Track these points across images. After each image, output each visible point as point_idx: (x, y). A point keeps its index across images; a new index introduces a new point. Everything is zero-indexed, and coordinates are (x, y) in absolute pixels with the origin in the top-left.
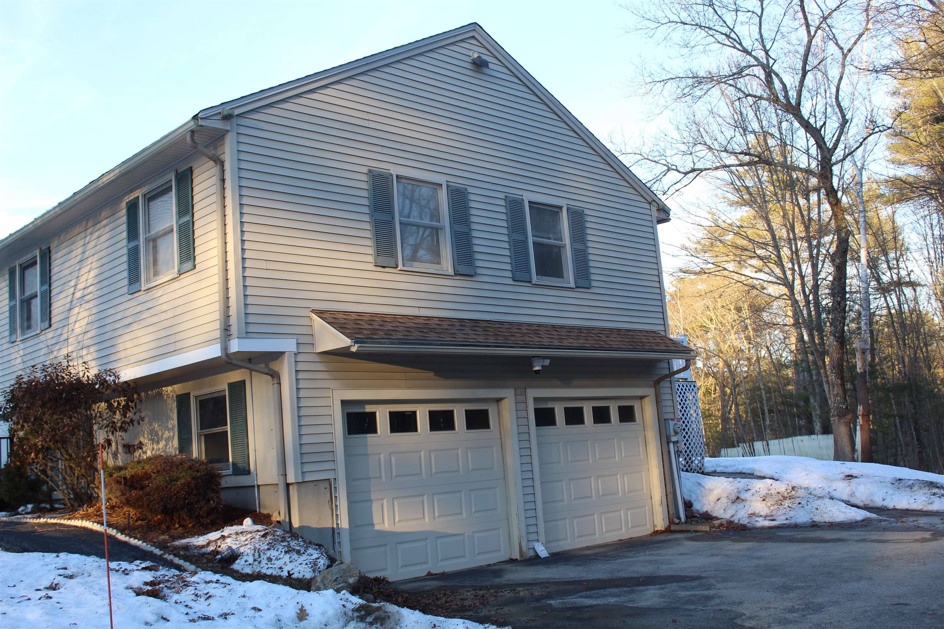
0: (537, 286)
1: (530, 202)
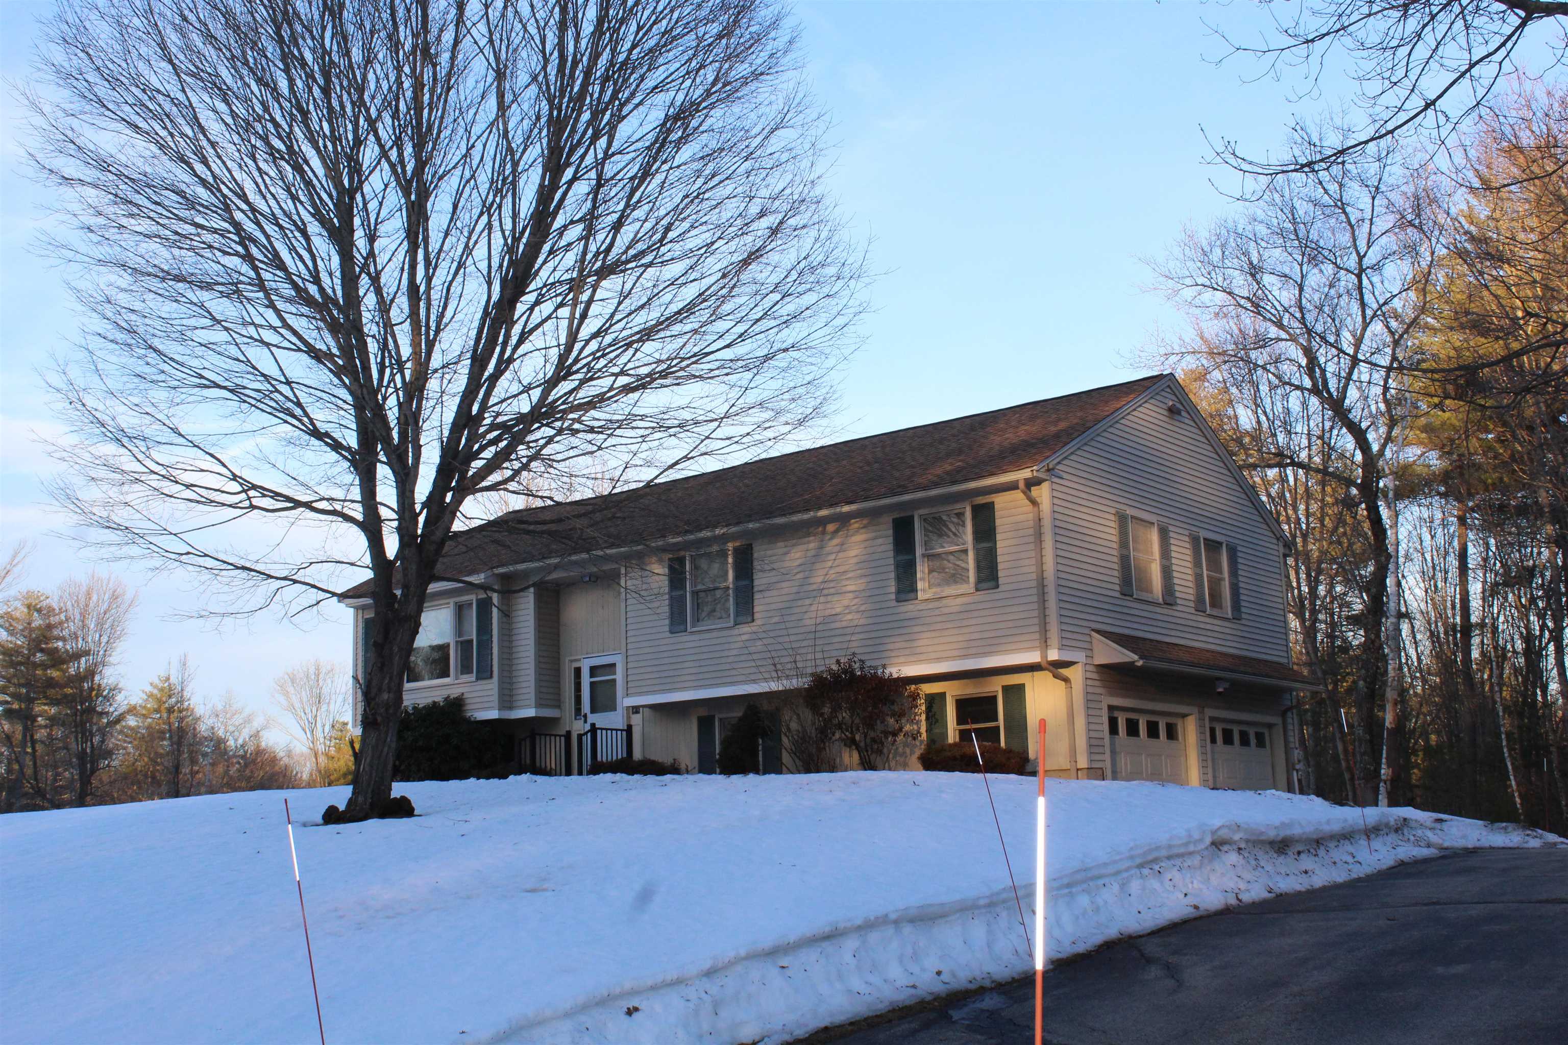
0: (1210, 616)
1: (1205, 539)
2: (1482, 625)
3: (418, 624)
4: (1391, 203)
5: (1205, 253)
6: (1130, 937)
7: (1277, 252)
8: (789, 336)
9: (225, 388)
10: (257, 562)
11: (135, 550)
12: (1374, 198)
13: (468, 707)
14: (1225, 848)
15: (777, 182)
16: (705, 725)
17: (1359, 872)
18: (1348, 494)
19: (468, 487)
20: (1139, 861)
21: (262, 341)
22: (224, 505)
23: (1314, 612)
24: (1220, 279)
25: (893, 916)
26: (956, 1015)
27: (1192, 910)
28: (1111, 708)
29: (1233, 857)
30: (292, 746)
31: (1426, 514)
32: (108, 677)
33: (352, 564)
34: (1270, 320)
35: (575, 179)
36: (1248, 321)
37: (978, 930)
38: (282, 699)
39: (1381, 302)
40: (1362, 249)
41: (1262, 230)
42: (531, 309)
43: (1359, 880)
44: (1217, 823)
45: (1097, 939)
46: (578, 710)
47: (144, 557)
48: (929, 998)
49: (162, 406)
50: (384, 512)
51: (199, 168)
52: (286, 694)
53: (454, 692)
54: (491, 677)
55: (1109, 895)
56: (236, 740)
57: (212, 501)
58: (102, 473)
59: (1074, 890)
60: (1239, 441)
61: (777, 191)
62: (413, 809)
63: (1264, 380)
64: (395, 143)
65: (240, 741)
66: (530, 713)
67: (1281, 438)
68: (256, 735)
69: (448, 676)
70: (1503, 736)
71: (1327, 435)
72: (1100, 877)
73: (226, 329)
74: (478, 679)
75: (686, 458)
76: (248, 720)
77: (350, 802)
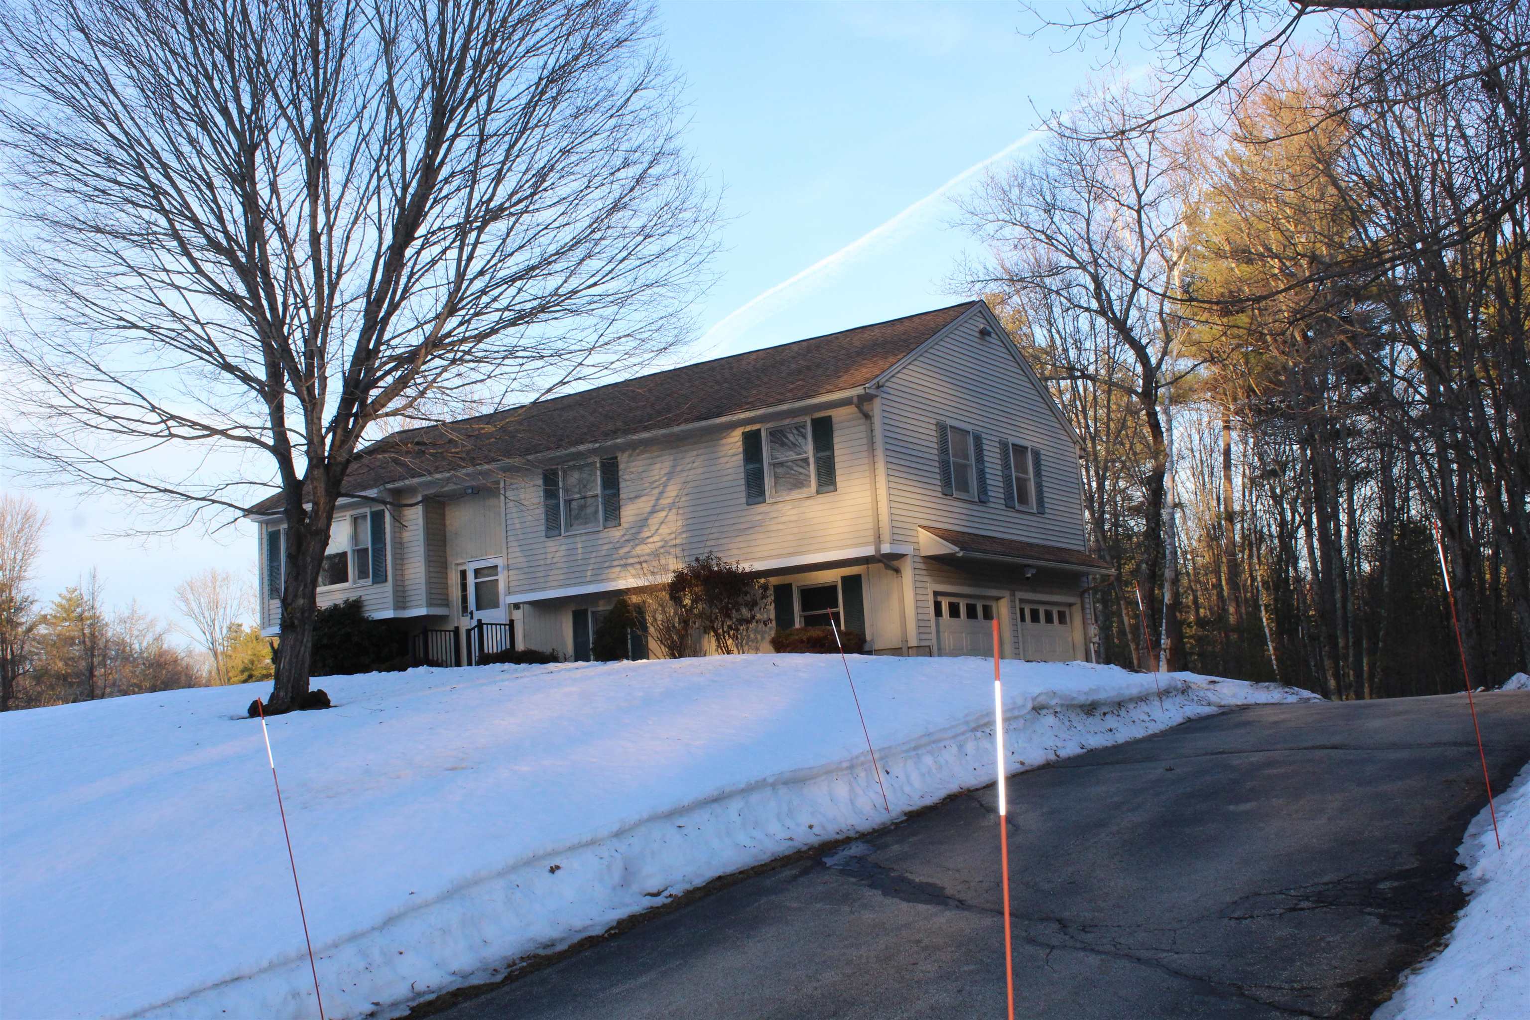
0: (1019, 511)
1: (1012, 444)
2: (1243, 512)
3: (328, 537)
4: (1165, 148)
5: (1004, 192)
6: (969, 790)
7: (1067, 191)
8: (650, 274)
9: (142, 328)
10: (179, 484)
11: (65, 477)
12: (1150, 144)
13: (367, 608)
14: (1044, 712)
15: (637, 137)
16: (579, 619)
17: (1154, 728)
18: (1129, 403)
19: (368, 413)
20: (973, 725)
21: (173, 285)
22: (146, 434)
23: (1102, 504)
24: (1018, 216)
25: (770, 780)
26: (829, 861)
27: (1018, 766)
28: (936, 594)
29: (1050, 720)
30: (192, 647)
31: (1195, 416)
32: (23, 590)
33: (265, 485)
34: (1062, 251)
35: (456, 135)
36: (1043, 252)
37: (841, 789)
38: (182, 605)
39: (1158, 234)
40: (1141, 187)
41: (1053, 171)
42: (418, 253)
43: (1154, 735)
44: (1037, 691)
45: (942, 793)
46: (465, 608)
47: (75, 483)
48: (805, 848)
49: (85, 347)
50: (293, 438)
51: (113, 128)
52: (186, 601)
53: (353, 596)
54: (386, 580)
55: (950, 754)
56: (140, 644)
57: (133, 431)
58: (31, 408)
59: (920, 752)
60: (1037, 358)
61: (637, 144)
62: (329, 701)
63: (1057, 303)
64: (292, 102)
65: (145, 644)
66: (422, 611)
67: (1072, 353)
68: (158, 638)
69: (347, 581)
70: (1263, 608)
71: (1112, 351)
72: (940, 740)
73: (141, 275)
74: (374, 583)
75: (562, 383)
76: (152, 623)
77: (272, 697)
